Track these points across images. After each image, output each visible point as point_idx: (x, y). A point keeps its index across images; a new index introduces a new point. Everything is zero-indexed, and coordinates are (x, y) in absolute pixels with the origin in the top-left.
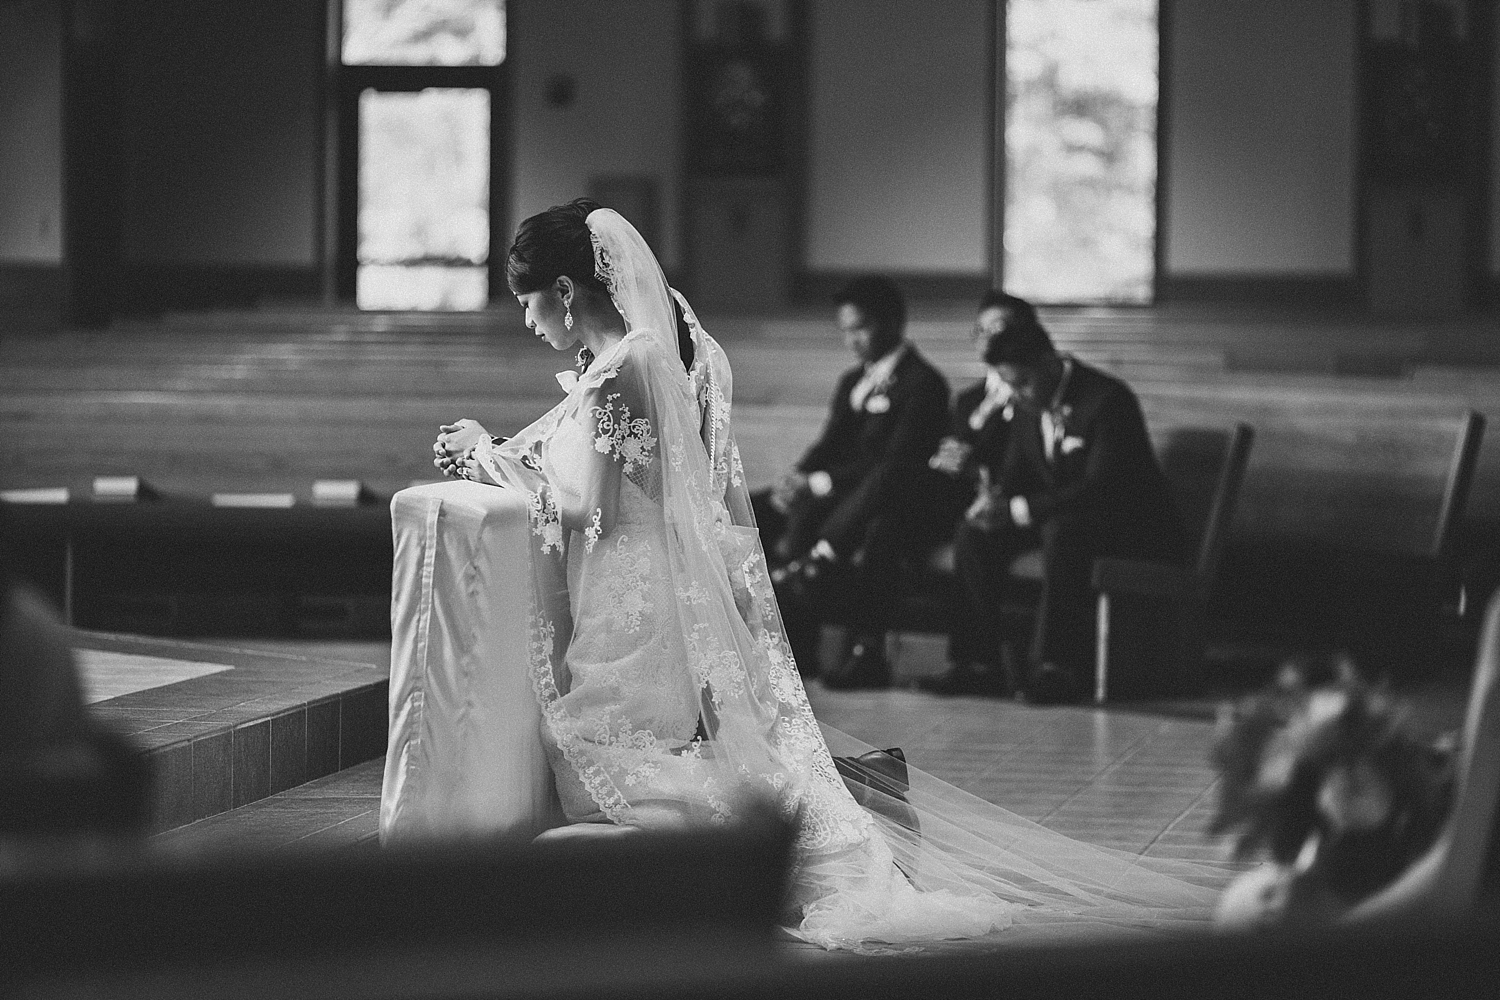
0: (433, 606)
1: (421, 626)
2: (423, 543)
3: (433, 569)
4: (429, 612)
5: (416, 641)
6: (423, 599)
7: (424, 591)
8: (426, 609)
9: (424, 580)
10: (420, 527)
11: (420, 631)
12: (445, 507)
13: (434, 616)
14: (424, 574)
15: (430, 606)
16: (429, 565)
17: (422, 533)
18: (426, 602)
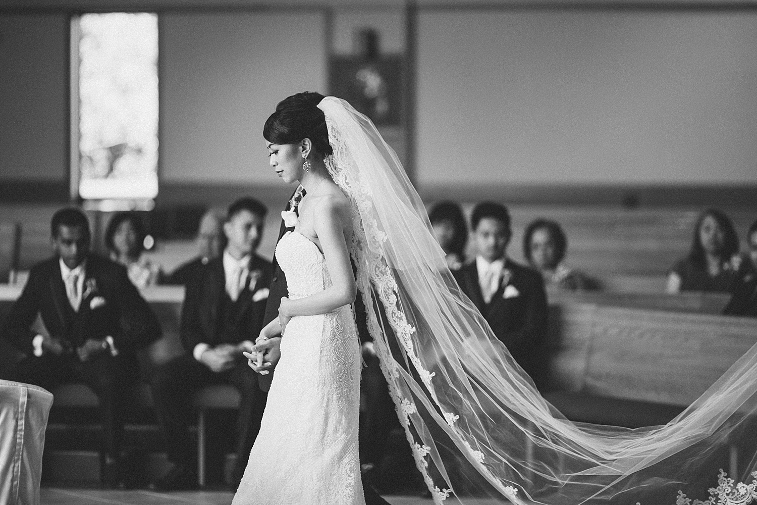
0: (22, 458)
1: (15, 470)
2: (17, 416)
3: (23, 433)
4: (20, 461)
5: (12, 481)
6: (16, 453)
7: (17, 447)
8: (18, 459)
9: (18, 441)
10: (14, 407)
11: (15, 474)
12: (30, 392)
13: (23, 463)
14: (18, 436)
15: (20, 457)
16: (21, 430)
17: (16, 410)
18: (19, 455)
